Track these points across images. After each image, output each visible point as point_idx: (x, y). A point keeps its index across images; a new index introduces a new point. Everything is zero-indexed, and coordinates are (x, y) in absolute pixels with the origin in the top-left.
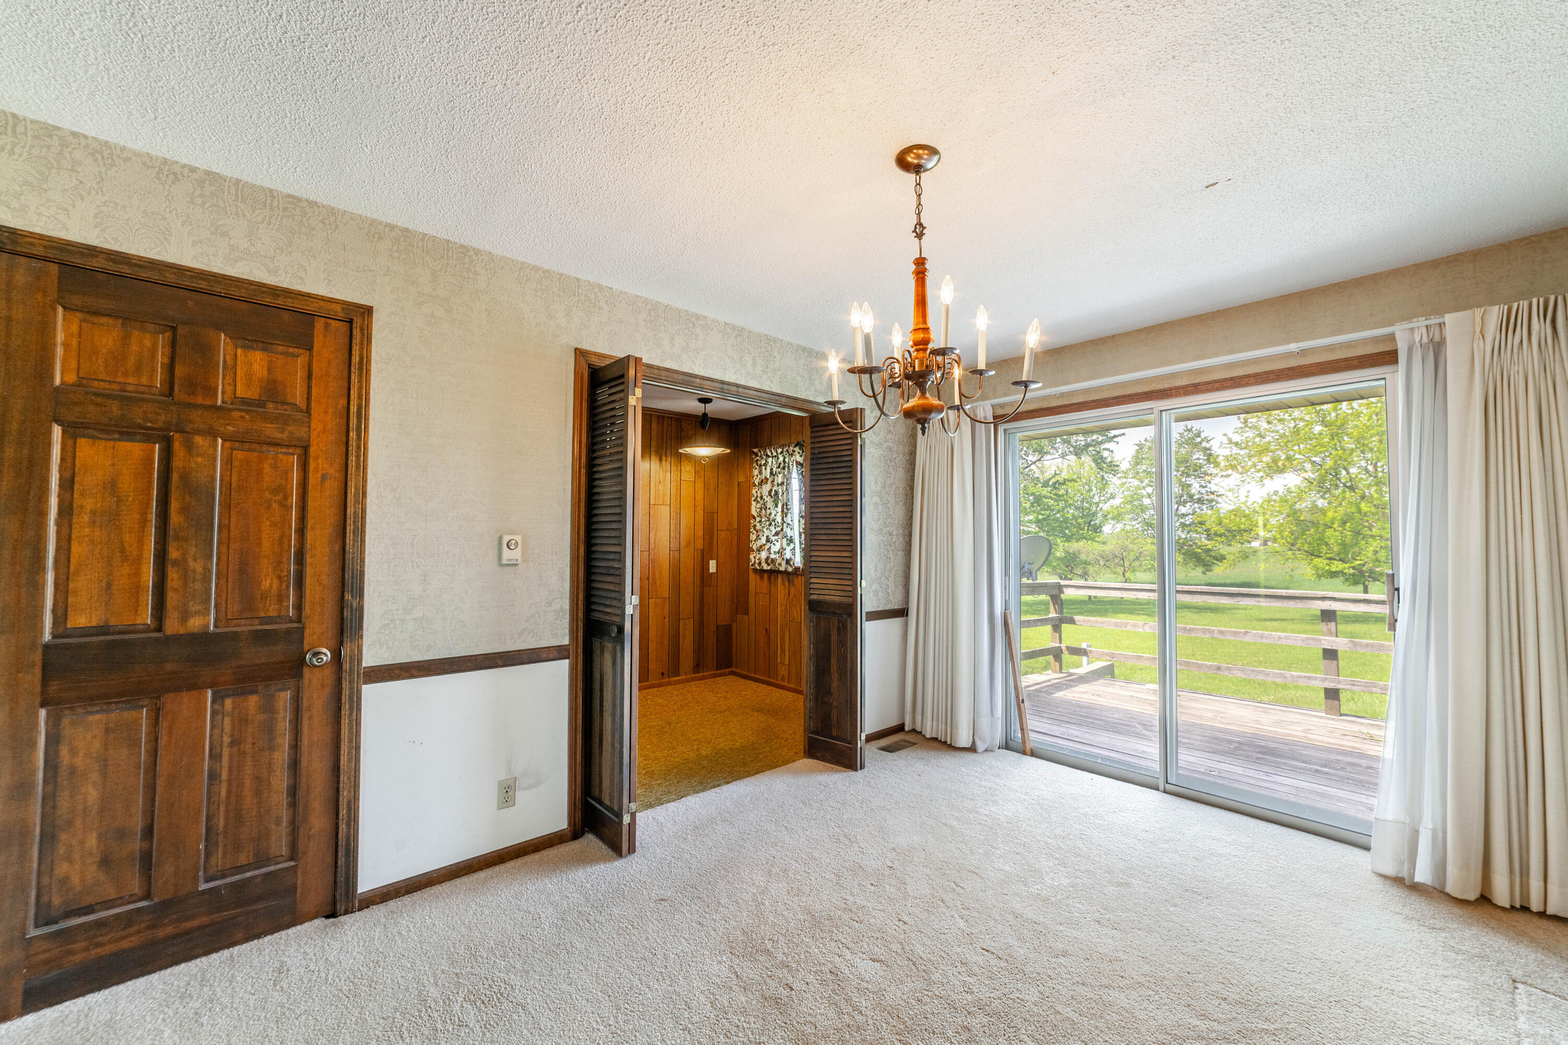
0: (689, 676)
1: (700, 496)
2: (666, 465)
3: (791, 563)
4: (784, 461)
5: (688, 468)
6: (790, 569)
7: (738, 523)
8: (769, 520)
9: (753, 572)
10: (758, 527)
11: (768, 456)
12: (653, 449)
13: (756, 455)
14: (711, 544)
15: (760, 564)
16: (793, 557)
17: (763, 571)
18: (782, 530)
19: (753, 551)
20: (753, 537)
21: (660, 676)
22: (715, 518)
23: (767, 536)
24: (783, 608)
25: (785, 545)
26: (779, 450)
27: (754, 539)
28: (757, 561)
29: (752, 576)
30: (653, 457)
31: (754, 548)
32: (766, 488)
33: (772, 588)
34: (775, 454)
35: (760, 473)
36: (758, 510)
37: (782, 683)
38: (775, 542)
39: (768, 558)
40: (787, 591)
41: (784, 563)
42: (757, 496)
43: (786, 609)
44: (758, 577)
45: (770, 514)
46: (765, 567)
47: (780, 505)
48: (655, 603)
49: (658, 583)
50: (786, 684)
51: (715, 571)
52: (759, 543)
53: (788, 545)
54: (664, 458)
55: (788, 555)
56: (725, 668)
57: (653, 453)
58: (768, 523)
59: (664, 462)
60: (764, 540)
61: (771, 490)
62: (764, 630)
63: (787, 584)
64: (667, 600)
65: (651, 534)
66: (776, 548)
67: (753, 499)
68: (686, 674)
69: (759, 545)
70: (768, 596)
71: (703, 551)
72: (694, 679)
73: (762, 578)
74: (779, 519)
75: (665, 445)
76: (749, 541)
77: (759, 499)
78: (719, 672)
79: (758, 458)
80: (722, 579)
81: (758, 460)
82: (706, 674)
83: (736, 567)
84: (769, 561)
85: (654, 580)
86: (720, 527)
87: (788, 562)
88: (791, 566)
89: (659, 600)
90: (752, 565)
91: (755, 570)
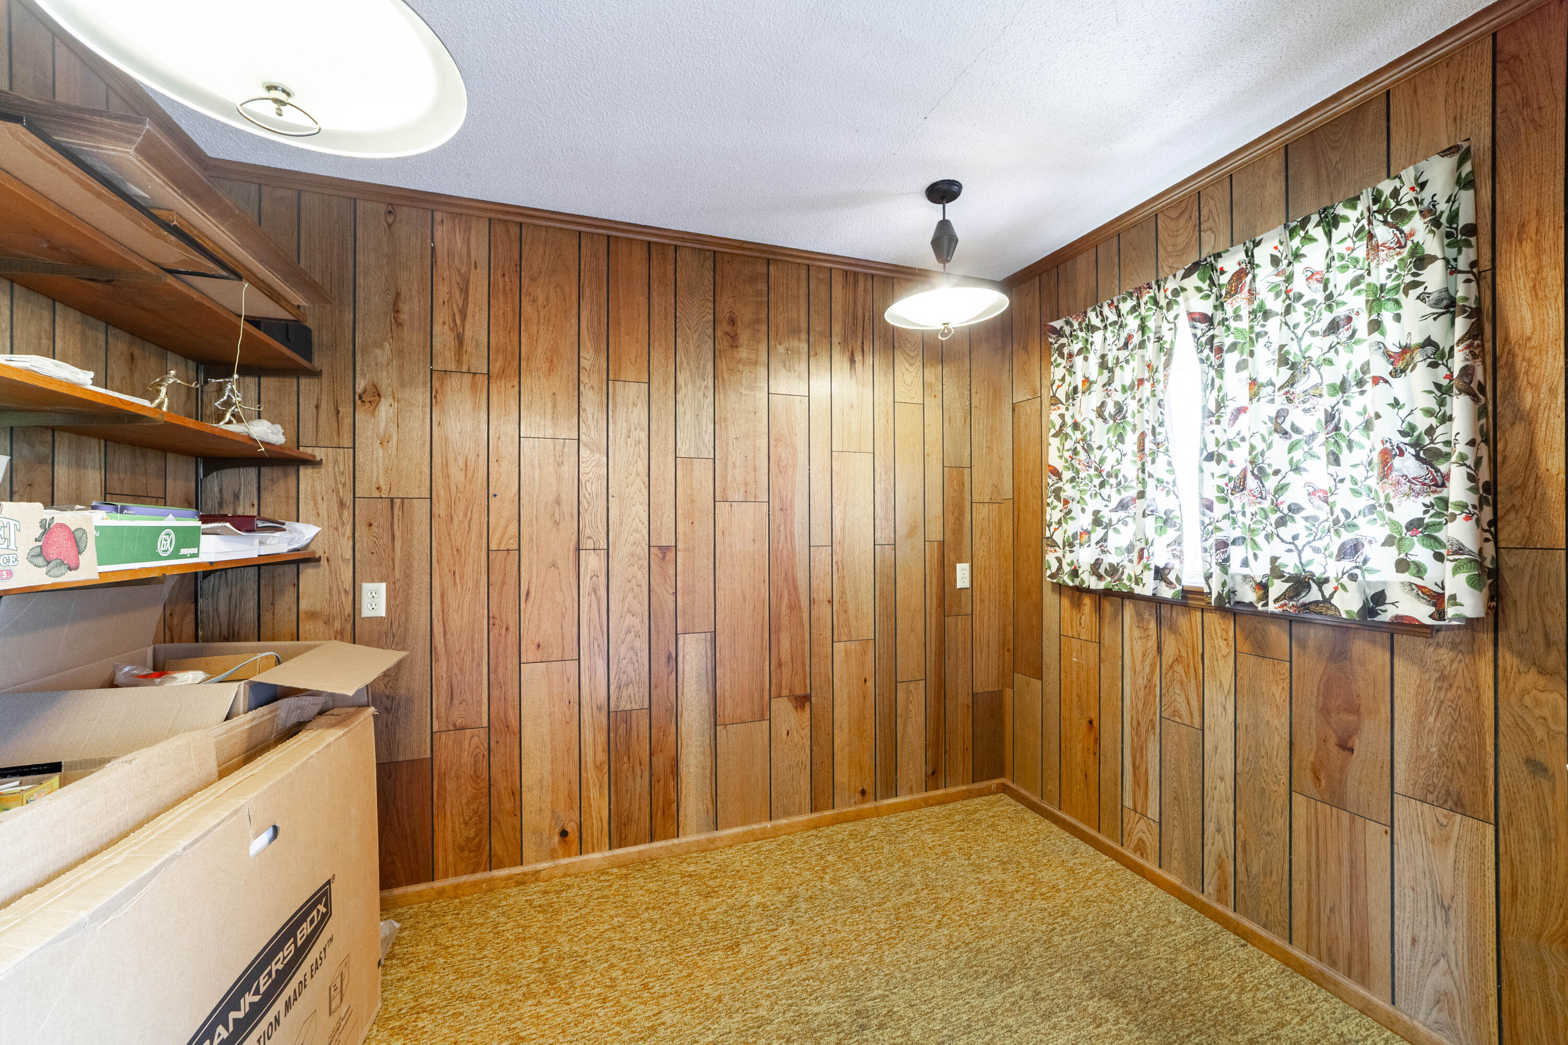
0: (916, 796)
1: (934, 433)
2: (864, 370)
3: (1172, 577)
4: (1143, 328)
5: (909, 378)
6: (1167, 593)
7: (1015, 487)
8: (1101, 476)
9: (1053, 590)
10: (1068, 491)
11: (1091, 328)
12: (836, 340)
13: (1059, 333)
14: (958, 531)
15: (1075, 573)
16: (1176, 563)
17: (1081, 591)
18: (1141, 495)
19: (1054, 544)
20: (1053, 514)
21: (858, 796)
22: (967, 478)
23: (1096, 513)
24: (1141, 682)
25: (1151, 534)
26: (1126, 307)
27: (1055, 519)
28: (1067, 569)
29: (1050, 599)
30: (836, 356)
31: (1058, 537)
32: (1087, 404)
33: (1106, 632)
34: (1112, 317)
35: (1070, 370)
36: (1067, 455)
37: (1136, 858)
38: (1120, 526)
39: (1097, 564)
40: (1153, 642)
41: (1148, 577)
42: (1063, 425)
43: (1149, 687)
44: (1066, 602)
45: (1102, 460)
46: (1093, 583)
47: (1131, 439)
48: (847, 653)
49: (852, 612)
50: (1151, 865)
51: (967, 584)
52: (1071, 528)
53: (1160, 531)
54: (858, 358)
55: (1160, 557)
56: (989, 779)
57: (836, 349)
58: (1097, 481)
59: (858, 365)
60: (1083, 521)
61: (1103, 404)
62: (1085, 723)
63: (1153, 625)
64: (871, 643)
65: (835, 512)
66: (1119, 539)
67: (1053, 431)
68: (911, 791)
69: (1070, 533)
70: (1093, 648)
71: (942, 544)
72: (927, 803)
73: (1077, 605)
74: (1129, 470)
75: (859, 335)
76: (1042, 524)
77: (1069, 430)
78: (977, 786)
79: (1063, 340)
80: (982, 601)
81: (1063, 345)
82: (952, 790)
83: (1010, 576)
84: (1101, 571)
85: (843, 604)
86: (976, 498)
87: (1160, 574)
88: (1169, 583)
89: (852, 646)
90: (1052, 576)
91: (1060, 588)
